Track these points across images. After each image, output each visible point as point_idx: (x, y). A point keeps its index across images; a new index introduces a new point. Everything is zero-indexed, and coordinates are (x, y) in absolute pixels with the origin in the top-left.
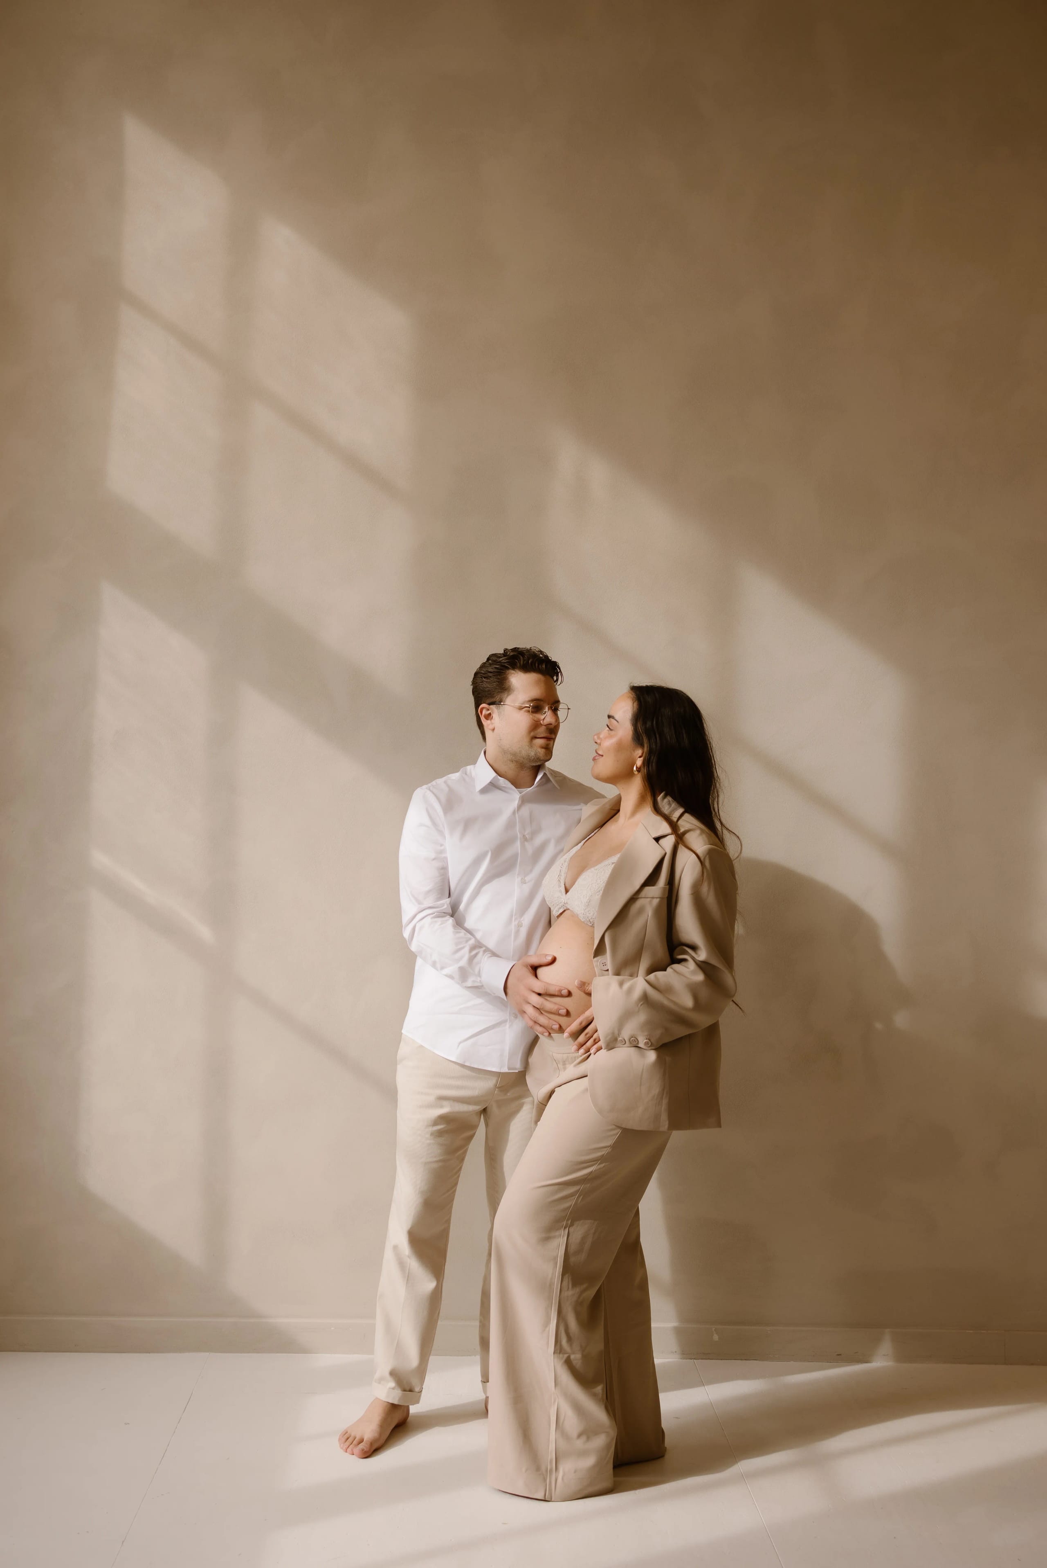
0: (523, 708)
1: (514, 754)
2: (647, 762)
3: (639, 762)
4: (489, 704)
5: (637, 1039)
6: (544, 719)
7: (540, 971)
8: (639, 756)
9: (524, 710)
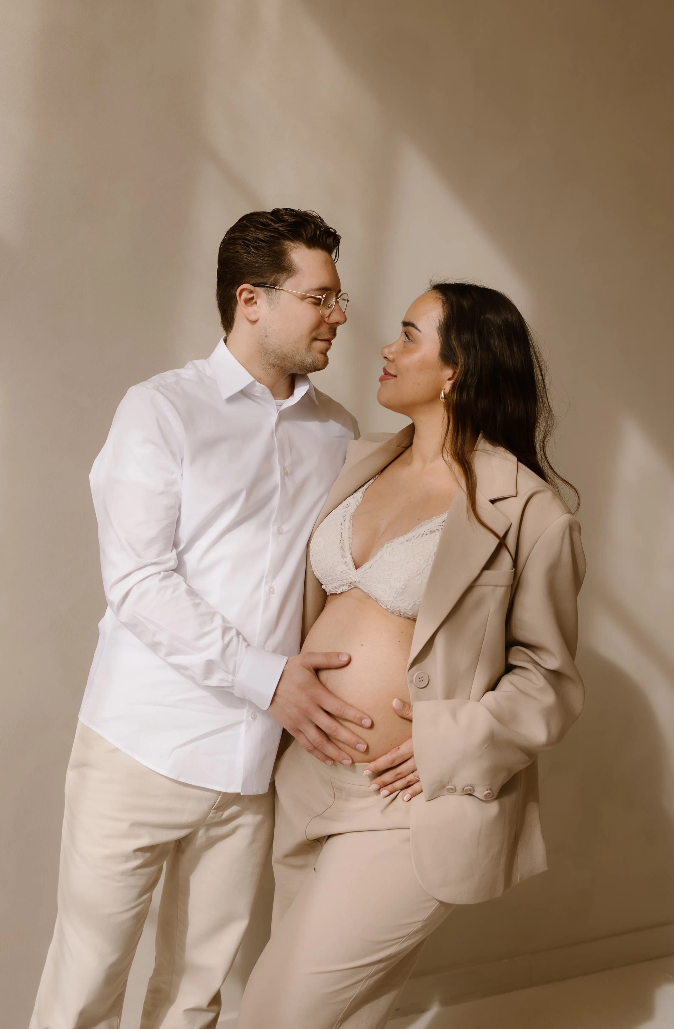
0: (306, 298)
1: (283, 358)
2: (458, 387)
3: (448, 386)
4: (254, 285)
5: (474, 789)
6: (329, 316)
7: (324, 675)
8: (448, 378)
9: (307, 300)
